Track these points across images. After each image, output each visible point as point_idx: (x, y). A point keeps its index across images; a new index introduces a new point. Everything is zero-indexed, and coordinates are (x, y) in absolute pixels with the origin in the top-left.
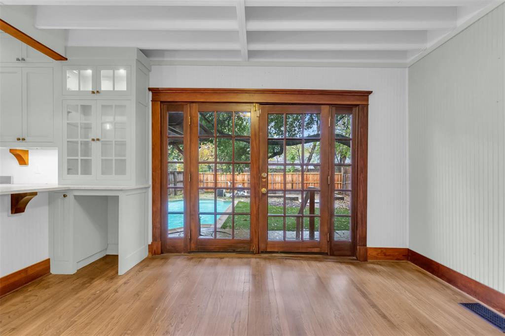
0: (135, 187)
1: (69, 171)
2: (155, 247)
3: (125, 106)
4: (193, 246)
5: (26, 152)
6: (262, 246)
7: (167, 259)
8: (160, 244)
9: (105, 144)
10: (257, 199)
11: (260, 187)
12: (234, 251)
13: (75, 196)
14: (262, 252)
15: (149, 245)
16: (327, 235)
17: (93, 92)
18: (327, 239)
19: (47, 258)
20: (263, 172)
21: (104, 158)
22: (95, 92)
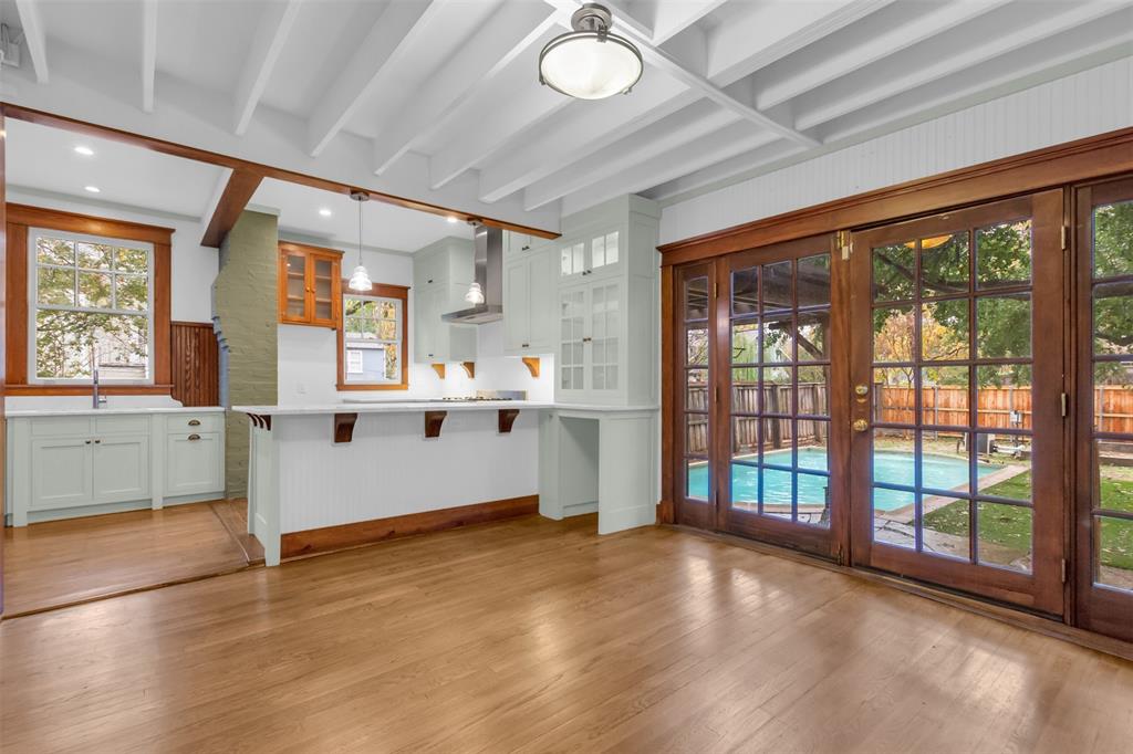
0: (627, 408)
1: (565, 384)
2: (664, 512)
3: (615, 286)
4: (722, 521)
5: (537, 360)
6: (858, 551)
7: (677, 531)
8: (672, 508)
9: (597, 345)
10: (846, 442)
11: (853, 417)
12: (795, 548)
13: (561, 418)
14: (859, 565)
15: (658, 506)
16: (1058, 561)
17: (584, 274)
18: (1060, 577)
19: (535, 493)
20: (858, 384)
21: (596, 365)
22: (587, 273)
